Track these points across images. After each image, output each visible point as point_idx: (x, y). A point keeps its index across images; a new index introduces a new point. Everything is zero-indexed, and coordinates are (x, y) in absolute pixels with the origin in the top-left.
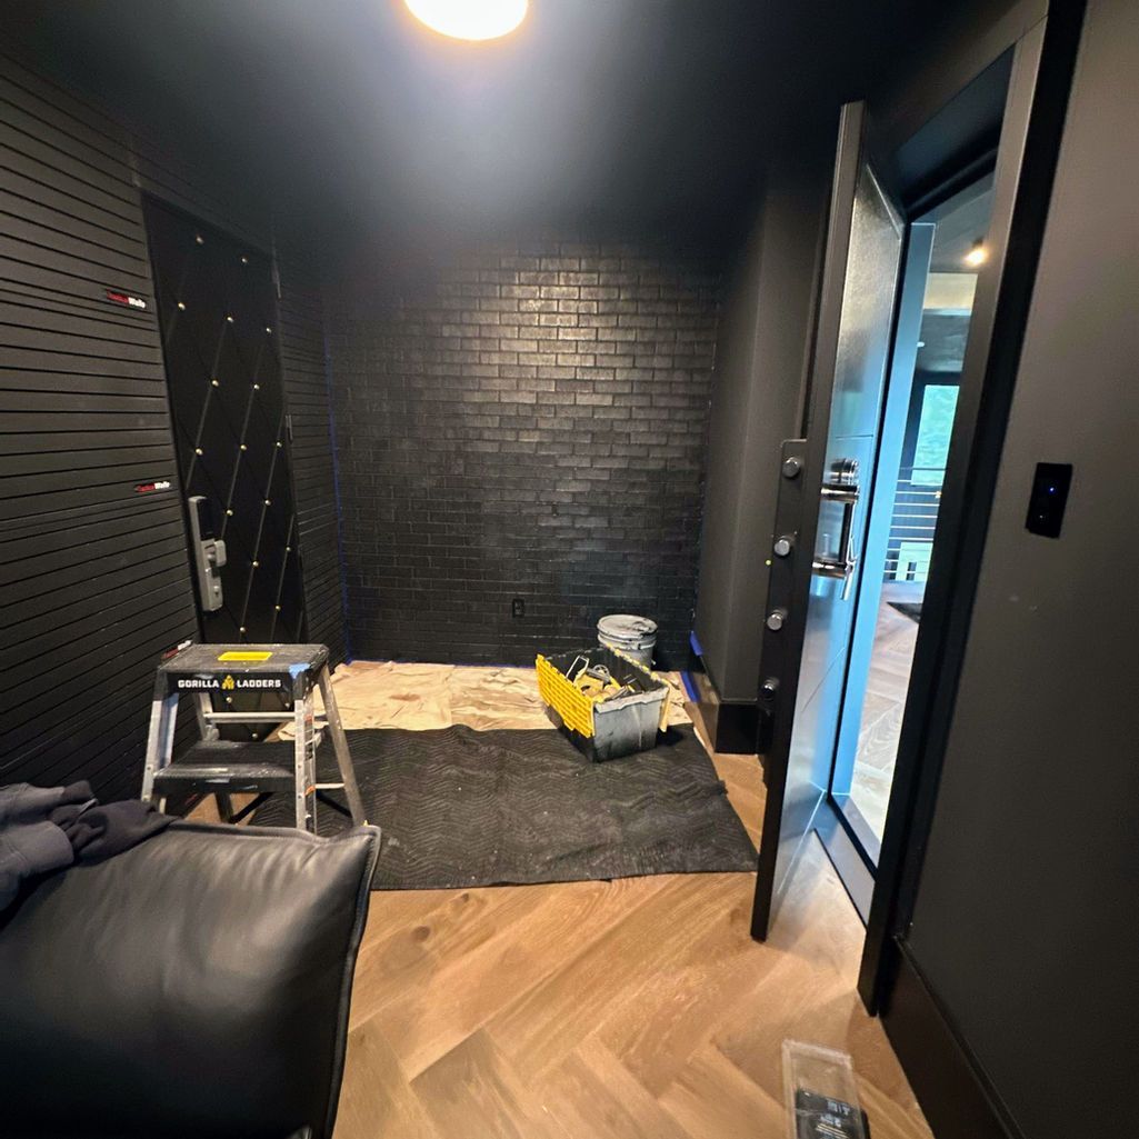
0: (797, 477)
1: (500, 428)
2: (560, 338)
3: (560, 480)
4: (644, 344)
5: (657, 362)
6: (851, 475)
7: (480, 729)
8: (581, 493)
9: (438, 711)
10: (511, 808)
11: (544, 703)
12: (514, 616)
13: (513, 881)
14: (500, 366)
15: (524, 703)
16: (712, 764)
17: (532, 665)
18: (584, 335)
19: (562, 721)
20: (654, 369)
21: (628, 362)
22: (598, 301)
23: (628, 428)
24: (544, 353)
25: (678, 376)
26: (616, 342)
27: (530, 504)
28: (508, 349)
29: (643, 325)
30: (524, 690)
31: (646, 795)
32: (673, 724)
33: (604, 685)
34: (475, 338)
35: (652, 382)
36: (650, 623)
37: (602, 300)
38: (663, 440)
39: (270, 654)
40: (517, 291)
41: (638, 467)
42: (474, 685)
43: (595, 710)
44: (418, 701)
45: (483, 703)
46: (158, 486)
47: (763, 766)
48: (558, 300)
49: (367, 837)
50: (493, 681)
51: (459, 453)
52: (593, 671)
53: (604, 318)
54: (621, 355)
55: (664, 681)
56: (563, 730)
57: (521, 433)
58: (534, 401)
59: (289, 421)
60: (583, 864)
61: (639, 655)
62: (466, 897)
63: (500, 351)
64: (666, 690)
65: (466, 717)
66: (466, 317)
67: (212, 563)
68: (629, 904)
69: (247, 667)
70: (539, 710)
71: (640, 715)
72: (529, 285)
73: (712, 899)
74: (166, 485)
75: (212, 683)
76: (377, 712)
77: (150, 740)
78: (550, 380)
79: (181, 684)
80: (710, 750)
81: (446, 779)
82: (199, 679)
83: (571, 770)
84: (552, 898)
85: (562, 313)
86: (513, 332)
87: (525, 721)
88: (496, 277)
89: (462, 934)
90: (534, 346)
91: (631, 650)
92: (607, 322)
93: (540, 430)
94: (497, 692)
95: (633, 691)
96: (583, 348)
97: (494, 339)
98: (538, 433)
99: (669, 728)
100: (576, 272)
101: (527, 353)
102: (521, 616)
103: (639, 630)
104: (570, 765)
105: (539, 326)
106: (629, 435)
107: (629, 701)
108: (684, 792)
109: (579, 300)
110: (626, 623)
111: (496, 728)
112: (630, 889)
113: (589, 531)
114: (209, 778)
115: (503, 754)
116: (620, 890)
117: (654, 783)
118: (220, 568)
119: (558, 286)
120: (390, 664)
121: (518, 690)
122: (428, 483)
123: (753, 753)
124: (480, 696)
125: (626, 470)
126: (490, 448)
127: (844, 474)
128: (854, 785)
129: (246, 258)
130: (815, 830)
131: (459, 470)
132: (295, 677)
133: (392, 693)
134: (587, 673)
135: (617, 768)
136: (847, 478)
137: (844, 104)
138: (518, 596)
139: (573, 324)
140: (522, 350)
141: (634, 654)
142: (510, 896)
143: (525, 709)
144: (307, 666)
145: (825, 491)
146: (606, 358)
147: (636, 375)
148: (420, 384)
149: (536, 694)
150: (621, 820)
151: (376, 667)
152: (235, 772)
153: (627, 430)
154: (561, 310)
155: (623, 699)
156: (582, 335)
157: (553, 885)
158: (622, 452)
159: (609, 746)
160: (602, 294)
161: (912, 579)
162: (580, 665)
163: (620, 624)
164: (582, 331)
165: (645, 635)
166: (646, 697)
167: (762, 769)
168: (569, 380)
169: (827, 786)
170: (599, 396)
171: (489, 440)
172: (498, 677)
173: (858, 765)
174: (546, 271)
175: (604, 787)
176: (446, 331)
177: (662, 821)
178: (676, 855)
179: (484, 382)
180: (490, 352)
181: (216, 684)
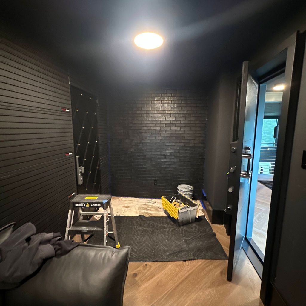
0: (235, 152)
1: (151, 136)
2: (166, 113)
3: (166, 149)
4: (189, 114)
5: (191, 119)
6: (249, 150)
7: (147, 216)
8: (172, 152)
9: (135, 211)
10: (157, 239)
11: (163, 209)
12: (154, 184)
13: (158, 260)
14: (151, 120)
15: (158, 209)
16: (211, 227)
17: (161, 198)
18: (173, 112)
19: (169, 214)
20: (191, 120)
21: (184, 119)
22: (176, 104)
23: (184, 135)
24: (162, 117)
25: (198, 122)
26: (181, 114)
27: (159, 155)
28: (153, 116)
29: (188, 109)
30: (158, 205)
31: (193, 236)
32: (199, 215)
33: (180, 204)
34: (145, 114)
35: (191, 123)
36: (191, 187)
37: (177, 104)
38: (194, 138)
39: (97, 197)
40: (156, 102)
41: (187, 145)
42: (144, 204)
43: (179, 212)
44: (130, 208)
45: (147, 209)
46: (70, 154)
47: (226, 228)
48: (166, 104)
49: (127, 249)
50: (149, 202)
51: (141, 142)
52: (177, 200)
53: (178, 108)
54: (182, 117)
55: (197, 203)
56: (169, 216)
57: (156, 137)
58: (160, 129)
59: (99, 135)
60: (178, 256)
61: (189, 196)
62: (146, 265)
63: (151, 117)
64: (198, 206)
65: (143, 213)
66: (143, 109)
67: (81, 172)
68: (192, 268)
69: (92, 201)
70: (162, 211)
71: (191, 213)
72: (159, 100)
73: (215, 268)
74: (72, 153)
75: (83, 205)
76: (119, 211)
77: (68, 220)
78: (164, 123)
79: (76, 205)
80: (210, 223)
81: (138, 231)
82: (80, 204)
83: (172, 229)
84: (170, 266)
85: (167, 107)
86: (154, 112)
87: (159, 214)
88: (150, 99)
89: (147, 276)
90: (160, 115)
91: (187, 195)
92: (178, 109)
93: (161, 136)
94: (150, 206)
95: (189, 206)
96: (172, 115)
97: (150, 114)
98: (161, 137)
99: (199, 216)
100: (170, 97)
101: (158, 117)
102: (156, 185)
103: (189, 189)
104: (171, 227)
105: (161, 110)
106: (185, 137)
107: (188, 209)
108: (204, 235)
109: (171, 104)
110: (185, 187)
111: (151, 216)
112: (191, 264)
113: (174, 162)
114: (82, 230)
115: (153, 224)
116: (189, 264)
117: (195, 233)
118: (83, 174)
119: (166, 100)
120: (122, 198)
121: (156, 205)
122: (132, 150)
123: (222, 224)
124: (146, 207)
125: (184, 146)
126: (149, 141)
127: (247, 150)
128: (253, 234)
129: (91, 98)
130: (243, 248)
131: (140, 147)
132: (104, 204)
133: (123, 206)
134: (175, 201)
135: (185, 228)
136: (248, 151)
137: (243, 61)
138: (155, 179)
139: (170, 110)
140: (157, 116)
141: (188, 196)
142: (158, 265)
143: (158, 211)
144: (107, 201)
145: (243, 155)
146: (178, 118)
147: (186, 122)
148: (131, 125)
149: (161, 206)
150: (187, 243)
151: (118, 198)
152: (89, 229)
153: (184, 136)
154: (167, 106)
155: (186, 209)
156: (172, 112)
157: (170, 262)
158: (183, 141)
159: (182, 222)
160: (177, 102)
161: (262, 173)
162: (173, 199)
163: (183, 187)
164: (172, 111)
165: (191, 190)
166: (192, 208)
167: (225, 229)
168: (169, 123)
169: (245, 235)
170: (177, 127)
171: (148, 139)
172: (151, 201)
173: (254, 229)
174: (163, 97)
175: (181, 234)
176: (138, 112)
177: (199, 244)
178: (203, 253)
179: (147, 124)
180: (148, 117)
181: (84, 205)
